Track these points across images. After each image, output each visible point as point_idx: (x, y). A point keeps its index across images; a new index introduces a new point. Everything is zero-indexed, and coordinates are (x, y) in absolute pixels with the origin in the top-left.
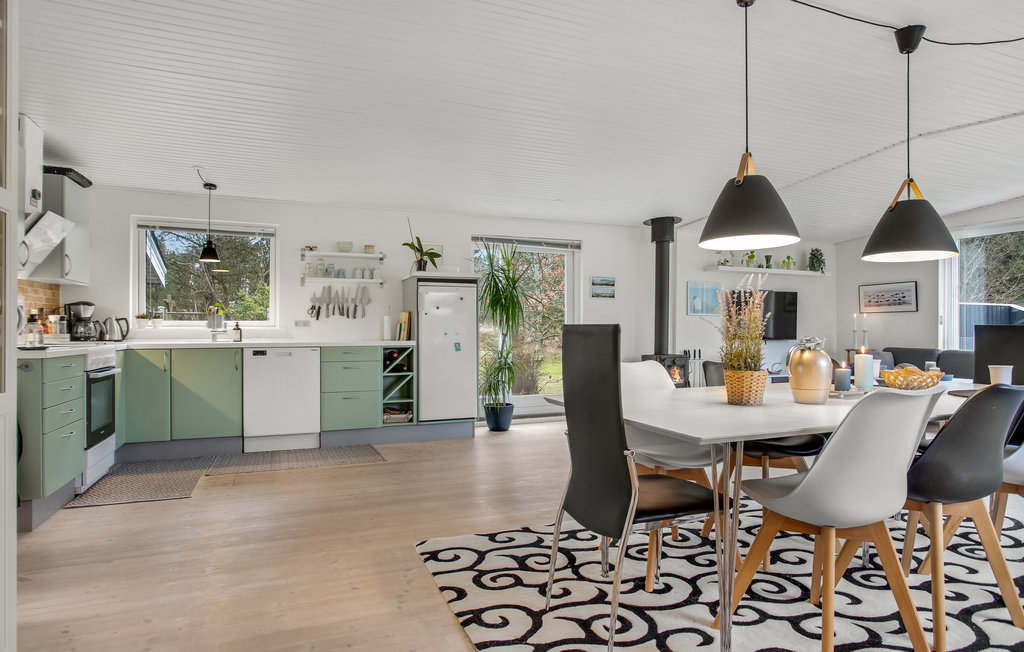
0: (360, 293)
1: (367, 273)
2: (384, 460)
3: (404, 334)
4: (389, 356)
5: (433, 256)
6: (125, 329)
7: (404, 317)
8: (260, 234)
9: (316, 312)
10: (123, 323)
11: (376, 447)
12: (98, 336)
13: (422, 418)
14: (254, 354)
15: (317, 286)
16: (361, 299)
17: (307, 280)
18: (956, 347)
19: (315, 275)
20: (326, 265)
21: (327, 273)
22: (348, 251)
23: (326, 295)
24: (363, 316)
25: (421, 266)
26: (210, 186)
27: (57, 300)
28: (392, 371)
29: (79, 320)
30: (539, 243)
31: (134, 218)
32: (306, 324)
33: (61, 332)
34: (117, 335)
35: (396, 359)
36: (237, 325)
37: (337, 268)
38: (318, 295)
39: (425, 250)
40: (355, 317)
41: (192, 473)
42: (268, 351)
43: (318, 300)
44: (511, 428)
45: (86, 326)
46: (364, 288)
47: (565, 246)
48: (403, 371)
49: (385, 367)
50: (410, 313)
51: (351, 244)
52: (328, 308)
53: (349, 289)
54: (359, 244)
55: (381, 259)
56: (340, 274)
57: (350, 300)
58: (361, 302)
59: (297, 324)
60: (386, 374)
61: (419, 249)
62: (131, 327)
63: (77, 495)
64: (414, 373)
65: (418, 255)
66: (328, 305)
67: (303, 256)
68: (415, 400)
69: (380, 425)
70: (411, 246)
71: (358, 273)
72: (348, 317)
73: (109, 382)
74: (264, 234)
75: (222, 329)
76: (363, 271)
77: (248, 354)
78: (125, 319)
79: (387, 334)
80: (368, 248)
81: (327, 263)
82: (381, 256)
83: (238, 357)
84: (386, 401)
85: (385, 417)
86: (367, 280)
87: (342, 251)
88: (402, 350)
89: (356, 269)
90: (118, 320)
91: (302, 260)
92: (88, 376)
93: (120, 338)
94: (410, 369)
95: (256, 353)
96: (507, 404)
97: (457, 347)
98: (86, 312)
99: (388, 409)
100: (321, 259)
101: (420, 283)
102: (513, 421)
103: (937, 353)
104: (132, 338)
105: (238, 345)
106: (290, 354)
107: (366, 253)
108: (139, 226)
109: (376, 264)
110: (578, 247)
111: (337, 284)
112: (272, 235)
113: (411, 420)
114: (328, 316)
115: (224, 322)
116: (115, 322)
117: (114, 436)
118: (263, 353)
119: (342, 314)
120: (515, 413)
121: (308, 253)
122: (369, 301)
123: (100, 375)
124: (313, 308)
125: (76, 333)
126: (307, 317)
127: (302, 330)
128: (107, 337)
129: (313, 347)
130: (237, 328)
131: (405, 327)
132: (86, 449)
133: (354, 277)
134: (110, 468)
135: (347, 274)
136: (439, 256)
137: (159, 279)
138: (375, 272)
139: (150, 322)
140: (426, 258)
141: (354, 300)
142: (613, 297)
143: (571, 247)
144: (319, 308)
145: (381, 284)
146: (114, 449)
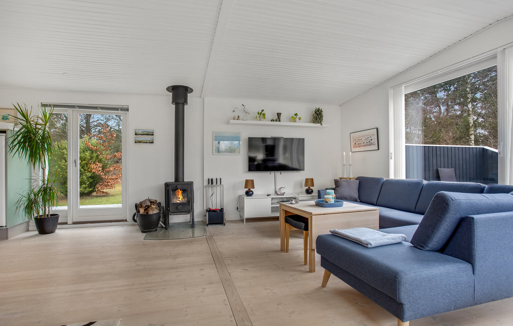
18: (403, 177)
44: (57, 231)
96: (51, 215)
102: (58, 226)
103: (382, 181)
110: (127, 110)
120: (59, 221)
142: (152, 143)
143: (121, 110)
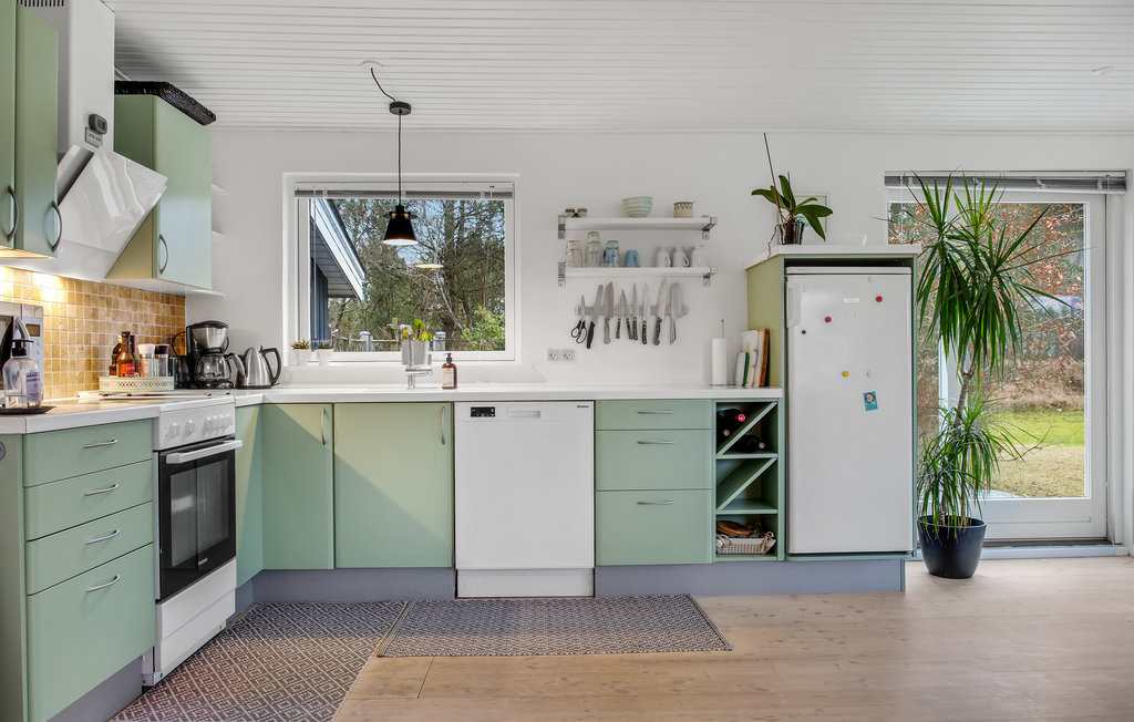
0: (665, 297)
1: (679, 256)
2: (725, 645)
3: (755, 374)
4: (728, 418)
5: (816, 213)
6: (274, 367)
7: (754, 340)
8: (487, 194)
9: (586, 333)
10: (271, 356)
11: (702, 602)
12: (234, 379)
13: (796, 547)
14: (473, 414)
15: (586, 283)
16: (668, 307)
17: (569, 273)
19: (584, 262)
20: (604, 245)
21: (605, 259)
22: (645, 216)
23: (603, 301)
24: (673, 338)
25: (791, 234)
26: (400, 108)
27: (181, 320)
28: (732, 450)
29: (205, 352)
30: (1031, 182)
31: (290, 179)
32: (568, 355)
33: (161, 374)
34: (263, 379)
35: (742, 425)
36: (449, 359)
37: (623, 249)
38: (590, 302)
39: (798, 202)
40: (656, 342)
41: (358, 644)
42: (499, 408)
43: (589, 311)
44: (980, 569)
45: (214, 363)
46: (676, 285)
47: (1092, 183)
48: (755, 449)
49: (721, 440)
50: (767, 333)
51: (649, 200)
52: (607, 327)
53: (646, 288)
54: (665, 199)
55: (706, 229)
56: (629, 260)
57: (648, 311)
58: (668, 314)
59: (552, 356)
60: (721, 455)
61: (786, 200)
62: (285, 363)
63: (145, 689)
64: (780, 455)
65: (786, 213)
66: (607, 320)
67: (562, 228)
68: (780, 511)
69: (710, 558)
70: (769, 194)
71: (663, 256)
72: (644, 341)
73: (218, 467)
74: (495, 194)
75: (425, 366)
76: (672, 253)
77: (462, 412)
78: (275, 350)
79: (719, 375)
80: (682, 207)
81: (604, 238)
82: (707, 221)
83: (446, 418)
84: (722, 511)
85: (720, 542)
86: (680, 270)
87: (631, 216)
88: (752, 408)
89: (658, 250)
90: (264, 352)
91: (561, 236)
92: (162, 461)
93: (267, 383)
94: (771, 448)
95: (476, 412)
96: (971, 521)
97: (870, 400)
98: (215, 340)
99: (725, 526)
100: (593, 233)
101: (790, 270)
104: (288, 383)
105: (449, 395)
106: (538, 414)
107: (676, 216)
108: (299, 193)
109: (696, 238)
110: (1122, 184)
111: (624, 280)
112: (509, 195)
113: (772, 551)
114: (607, 341)
115: (428, 352)
116: (259, 355)
117: (233, 564)
118: (489, 412)
119: (633, 336)
120: (987, 537)
121: (571, 223)
122: (684, 311)
123: (183, 458)
124: (581, 325)
125: (202, 373)
126: (569, 343)
127: (562, 366)
128: (247, 382)
129: (579, 401)
130: (449, 364)
131: (757, 360)
132: (157, 601)
133: (654, 264)
134: (229, 621)
135: (641, 260)
136: (827, 212)
137: (352, 289)
138: (695, 253)
139: (314, 355)
140: (801, 217)
141: (655, 309)
143: (1105, 185)
144: (592, 325)
145: (707, 277)
146: (234, 585)
